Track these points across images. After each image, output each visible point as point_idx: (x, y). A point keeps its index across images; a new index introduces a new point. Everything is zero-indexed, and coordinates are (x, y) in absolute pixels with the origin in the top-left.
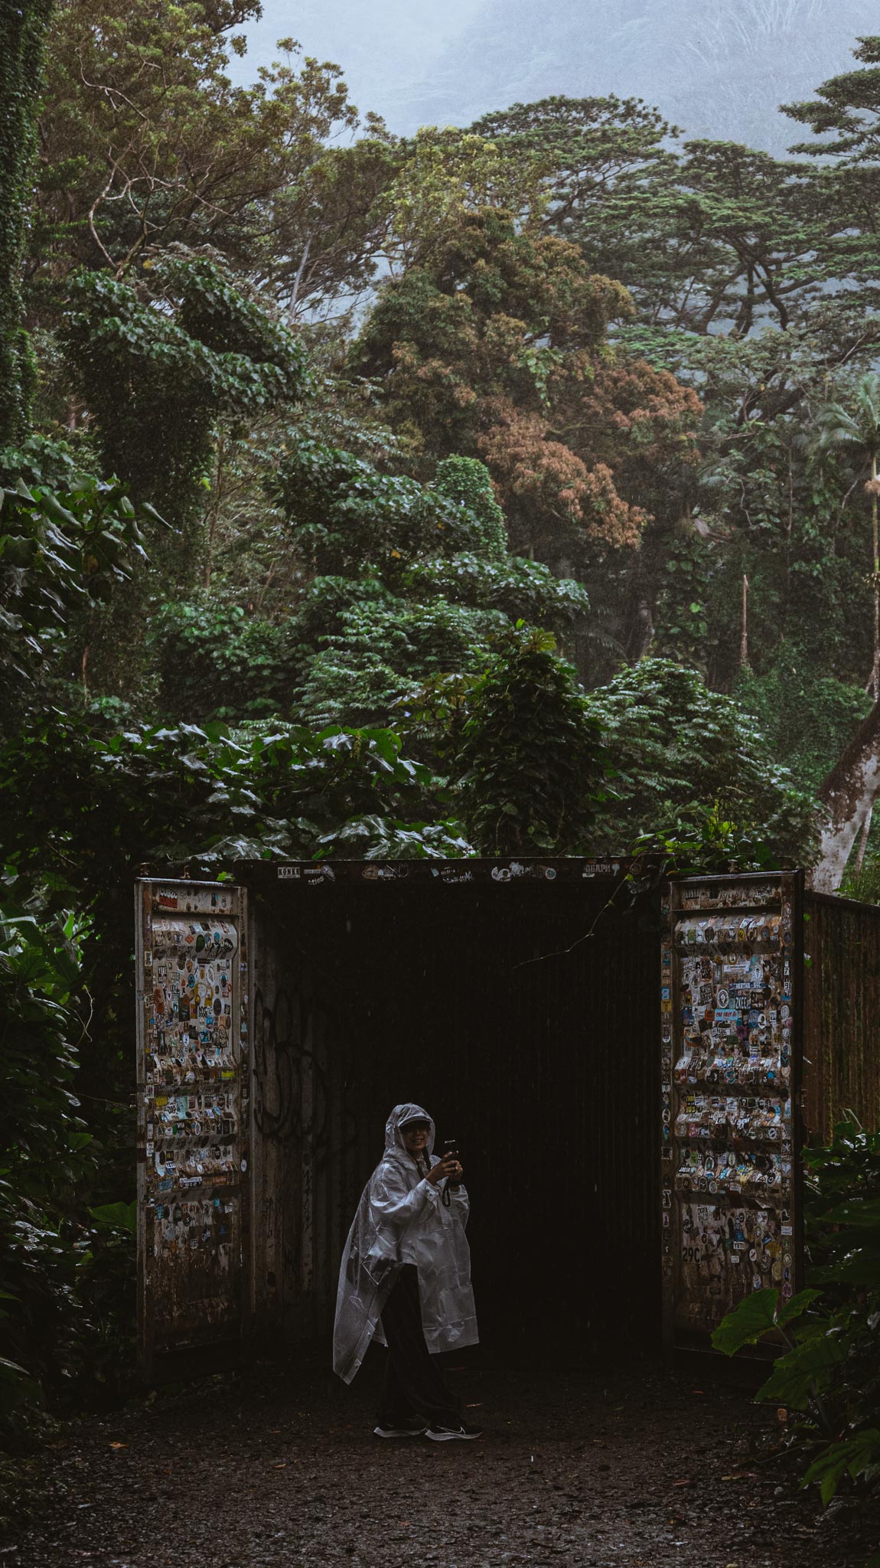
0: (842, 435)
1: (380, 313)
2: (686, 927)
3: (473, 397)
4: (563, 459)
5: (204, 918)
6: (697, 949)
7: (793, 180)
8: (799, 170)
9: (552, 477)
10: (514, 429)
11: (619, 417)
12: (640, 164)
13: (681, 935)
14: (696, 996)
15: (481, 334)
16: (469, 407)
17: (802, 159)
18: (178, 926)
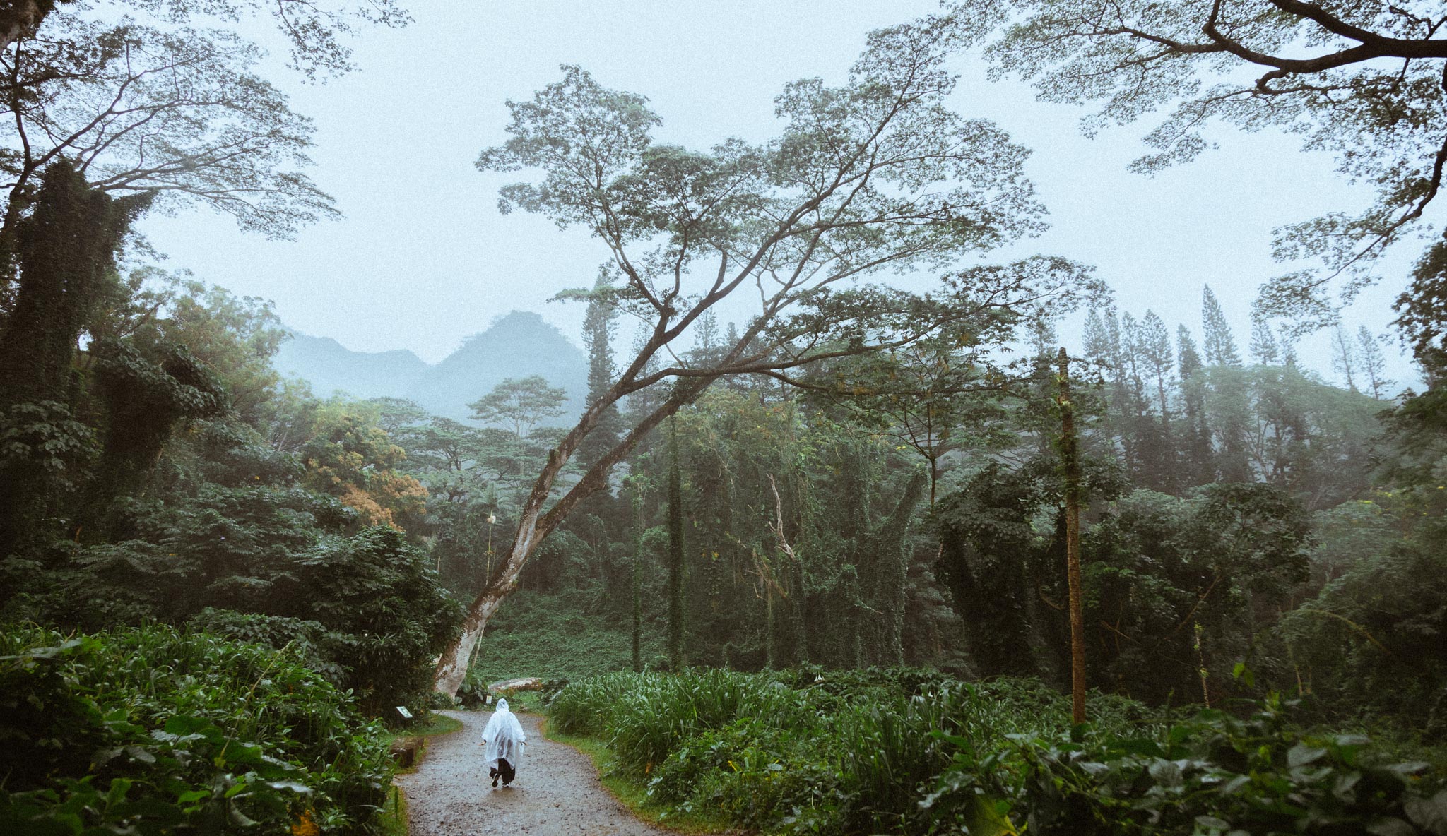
0: (480, 501)
3: (339, 481)
4: (372, 506)
7: (467, 432)
9: (368, 511)
10: (355, 493)
11: (397, 494)
15: (345, 459)
16: (337, 485)
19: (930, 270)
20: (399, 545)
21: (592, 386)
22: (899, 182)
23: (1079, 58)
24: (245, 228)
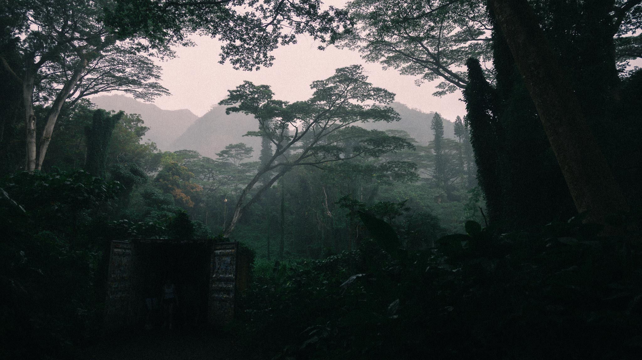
0: (221, 194)
1: (158, 175)
2: (216, 252)
3: (171, 186)
4: (183, 195)
5: (125, 249)
6: (218, 255)
7: (216, 163)
8: (217, 161)
9: (182, 197)
10: (177, 190)
11: (191, 190)
12: (196, 159)
13: (215, 253)
14: (217, 264)
15: (173, 178)
16: (170, 188)
17: (217, 160)
18: (119, 250)
19: (373, 122)
20: (201, 226)
21: (263, 146)
22: (357, 99)
23: (412, 64)
24: (136, 98)
